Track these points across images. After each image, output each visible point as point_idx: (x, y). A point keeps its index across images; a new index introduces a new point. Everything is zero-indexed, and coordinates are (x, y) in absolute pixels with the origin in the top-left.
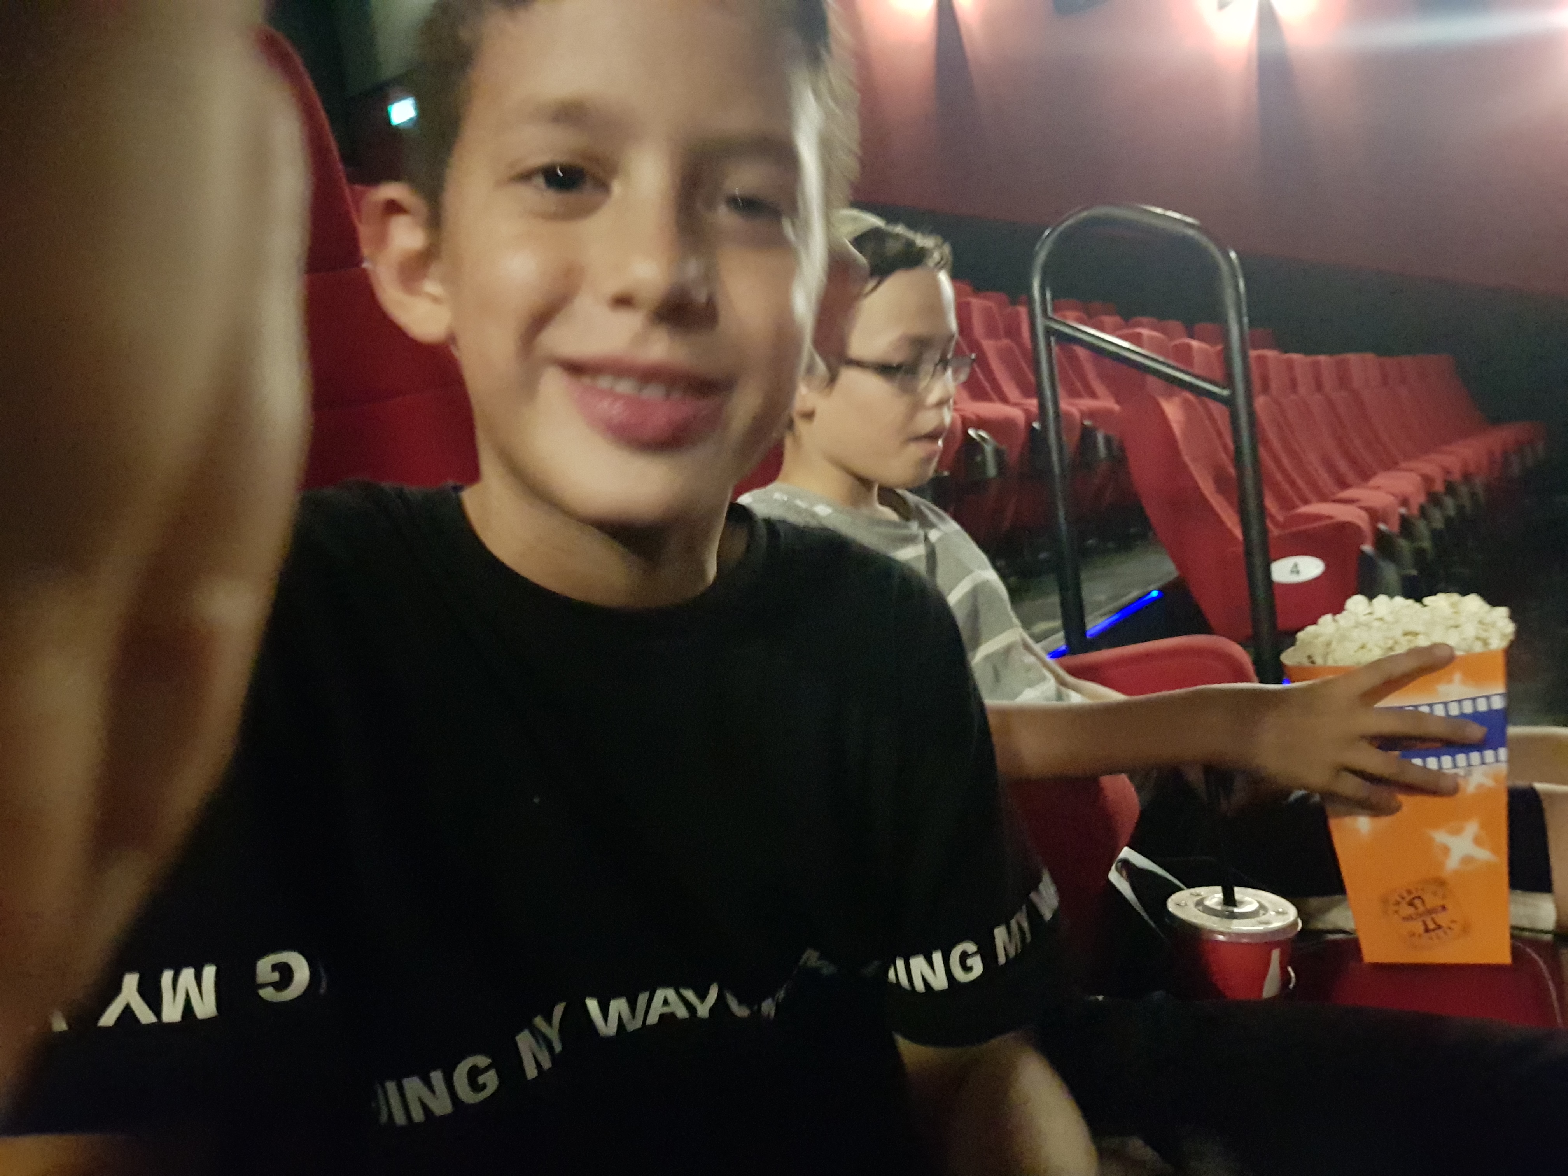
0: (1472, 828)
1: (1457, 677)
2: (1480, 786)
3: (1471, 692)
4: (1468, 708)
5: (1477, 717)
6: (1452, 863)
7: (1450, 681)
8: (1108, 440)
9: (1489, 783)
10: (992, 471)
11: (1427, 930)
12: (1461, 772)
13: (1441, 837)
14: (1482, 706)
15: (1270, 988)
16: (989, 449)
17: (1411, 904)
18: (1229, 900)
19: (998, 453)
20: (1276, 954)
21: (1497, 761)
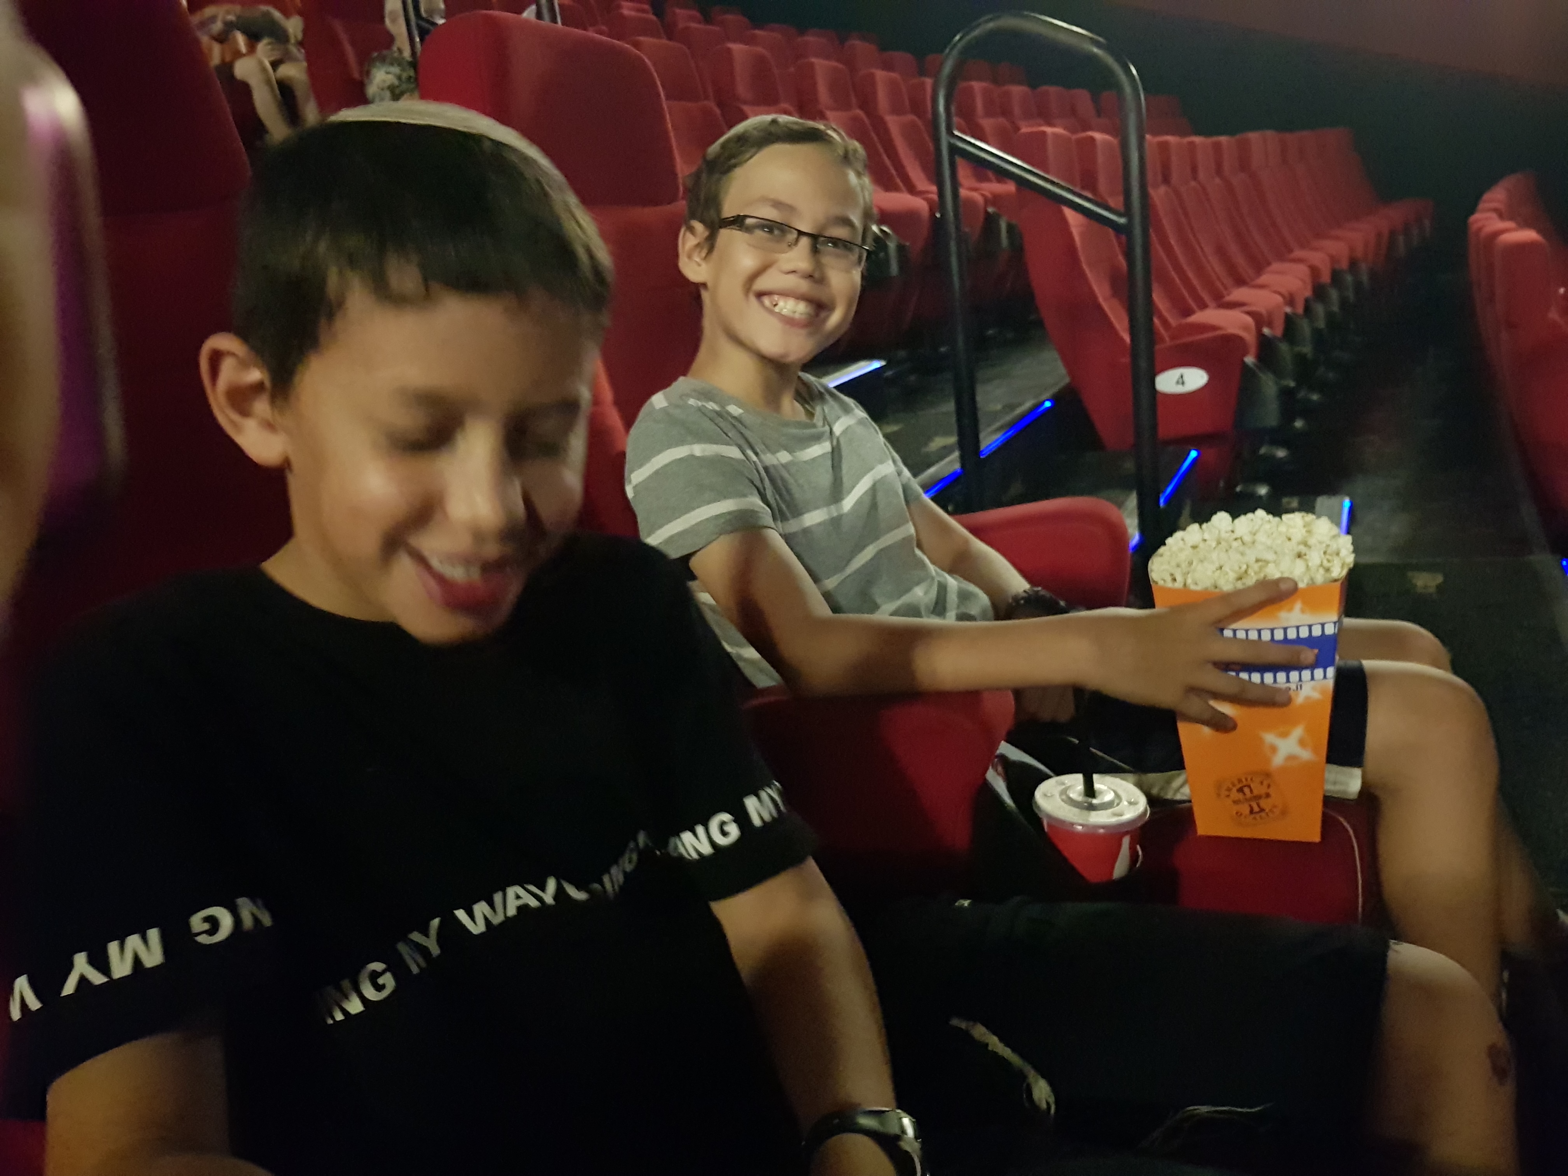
0: (1298, 732)
1: (1298, 606)
2: (1307, 698)
3: (1308, 619)
4: (1304, 633)
5: (1310, 641)
6: (1278, 760)
7: (1290, 610)
8: (1011, 228)
9: (1316, 695)
10: (894, 268)
11: (1252, 812)
12: (1293, 686)
13: (1270, 738)
14: (1317, 632)
15: (1120, 869)
16: (892, 245)
17: (1241, 790)
18: (1090, 791)
19: (901, 248)
20: (1126, 841)
21: (1325, 677)
